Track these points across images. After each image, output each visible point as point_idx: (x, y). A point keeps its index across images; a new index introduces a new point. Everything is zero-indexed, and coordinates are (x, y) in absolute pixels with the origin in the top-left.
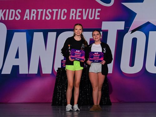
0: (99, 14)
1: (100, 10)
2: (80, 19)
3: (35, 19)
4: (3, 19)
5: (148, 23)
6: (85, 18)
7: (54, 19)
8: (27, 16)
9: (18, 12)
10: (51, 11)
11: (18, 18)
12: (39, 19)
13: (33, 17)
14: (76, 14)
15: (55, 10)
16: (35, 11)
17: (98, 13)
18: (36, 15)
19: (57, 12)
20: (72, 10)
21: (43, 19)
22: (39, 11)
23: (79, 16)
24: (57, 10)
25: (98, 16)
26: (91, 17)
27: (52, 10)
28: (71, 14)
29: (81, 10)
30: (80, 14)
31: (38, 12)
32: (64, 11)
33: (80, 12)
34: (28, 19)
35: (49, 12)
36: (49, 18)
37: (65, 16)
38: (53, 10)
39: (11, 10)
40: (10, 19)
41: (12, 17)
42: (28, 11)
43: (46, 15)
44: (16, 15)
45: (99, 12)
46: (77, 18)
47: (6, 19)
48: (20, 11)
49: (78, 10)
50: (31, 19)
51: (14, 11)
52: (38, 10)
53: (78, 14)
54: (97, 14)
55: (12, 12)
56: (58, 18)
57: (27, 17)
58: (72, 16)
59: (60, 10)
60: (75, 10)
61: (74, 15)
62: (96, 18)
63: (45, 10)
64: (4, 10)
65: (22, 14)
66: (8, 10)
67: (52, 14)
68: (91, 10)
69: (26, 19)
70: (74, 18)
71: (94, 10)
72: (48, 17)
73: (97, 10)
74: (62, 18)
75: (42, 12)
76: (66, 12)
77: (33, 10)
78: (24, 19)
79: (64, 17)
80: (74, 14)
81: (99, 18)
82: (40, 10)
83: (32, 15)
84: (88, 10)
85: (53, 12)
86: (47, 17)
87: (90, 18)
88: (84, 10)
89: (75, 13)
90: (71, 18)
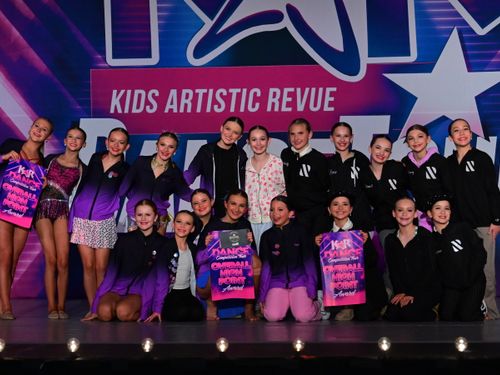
0: (332, 99)
1: (334, 89)
2: (290, 109)
3: (189, 110)
4: (120, 111)
5: (444, 118)
6: (300, 107)
7: (232, 110)
8: (172, 103)
9: (153, 95)
10: (225, 93)
11: (151, 107)
12: (199, 110)
13: (186, 105)
14: (280, 100)
15: (234, 91)
16: (191, 92)
17: (331, 96)
18: (192, 101)
19: (239, 96)
20: (272, 90)
21: (208, 110)
22: (198, 94)
23: (288, 105)
24: (239, 90)
25: (331, 104)
26: (315, 105)
27: (227, 90)
28: (271, 100)
29: (292, 90)
30: (290, 99)
31: (196, 96)
32: (255, 94)
33: (289, 95)
34: (175, 111)
35: (221, 94)
36: (221, 110)
37: (257, 105)
38: (231, 90)
39: (137, 92)
40: (135, 111)
41: (138, 107)
42: (173, 93)
43: (215, 102)
44: (147, 102)
45: (332, 94)
46: (285, 109)
47: (126, 111)
48: (157, 94)
49: (286, 90)
50: (182, 110)
51: (143, 92)
52: (197, 91)
53: (286, 99)
54: (328, 99)
55: (140, 95)
56: (242, 110)
57: (171, 107)
58: (273, 104)
59: (245, 90)
60: (278, 91)
61: (276, 101)
62: (327, 108)
63: (211, 91)
64: (122, 92)
65: (162, 100)
66: (129, 92)
67: (227, 99)
68: (314, 90)
69: (171, 110)
70: (276, 109)
71: (321, 90)
72: (220, 107)
73: (329, 90)
74: (251, 109)
75: (205, 96)
76: (259, 94)
77: (184, 92)
78: (166, 111)
79: (254, 106)
80: (278, 99)
81: (332, 109)
82: (201, 92)
83: (183, 101)
84: (307, 90)
85: (230, 95)
86: (216, 107)
87: (312, 108)
88: (299, 90)
89: (278, 96)
90: (269, 109)
